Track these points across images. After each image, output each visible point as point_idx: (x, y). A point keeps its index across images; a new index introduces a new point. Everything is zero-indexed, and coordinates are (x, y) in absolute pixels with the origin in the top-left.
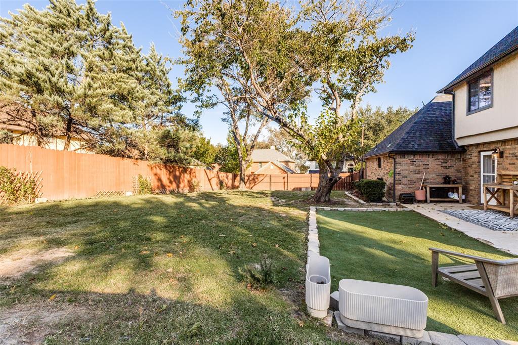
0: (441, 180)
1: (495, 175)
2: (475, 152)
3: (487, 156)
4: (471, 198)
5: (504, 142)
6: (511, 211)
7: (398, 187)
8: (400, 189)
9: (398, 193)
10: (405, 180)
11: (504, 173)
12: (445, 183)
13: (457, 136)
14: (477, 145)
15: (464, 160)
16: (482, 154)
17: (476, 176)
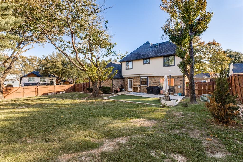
0: (120, 86)
1: (132, 84)
2: (127, 79)
3: (130, 80)
4: (126, 90)
5: (134, 77)
6: (138, 91)
7: (113, 88)
8: (114, 89)
9: (113, 90)
10: (115, 86)
11: (134, 84)
12: (121, 86)
13: (122, 75)
14: (128, 77)
15: (124, 80)
16: (129, 79)
17: (127, 84)
